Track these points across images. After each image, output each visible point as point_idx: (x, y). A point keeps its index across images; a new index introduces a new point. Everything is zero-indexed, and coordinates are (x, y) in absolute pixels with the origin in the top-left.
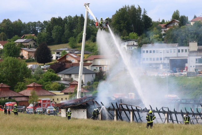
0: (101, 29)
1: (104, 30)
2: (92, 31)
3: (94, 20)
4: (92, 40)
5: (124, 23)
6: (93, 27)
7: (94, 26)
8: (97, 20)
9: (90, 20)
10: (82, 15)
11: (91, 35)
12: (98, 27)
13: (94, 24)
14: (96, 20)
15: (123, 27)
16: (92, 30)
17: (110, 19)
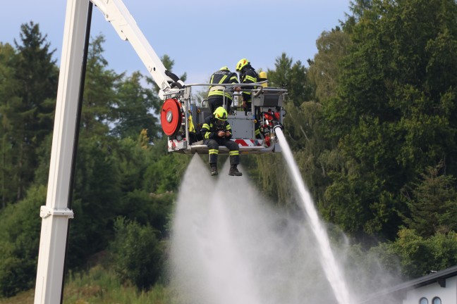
0: (214, 166)
1: (234, 172)
2: (129, 185)
3: (144, 84)
4: (131, 267)
5: (429, 111)
6: (141, 146)
7: (151, 135)
8: (174, 81)
9: (106, 81)
10: (32, 35)
11: (120, 222)
12: (179, 145)
13: (149, 122)
14: (161, 79)
15: (422, 143)
16: (126, 169)
17: (299, 73)
